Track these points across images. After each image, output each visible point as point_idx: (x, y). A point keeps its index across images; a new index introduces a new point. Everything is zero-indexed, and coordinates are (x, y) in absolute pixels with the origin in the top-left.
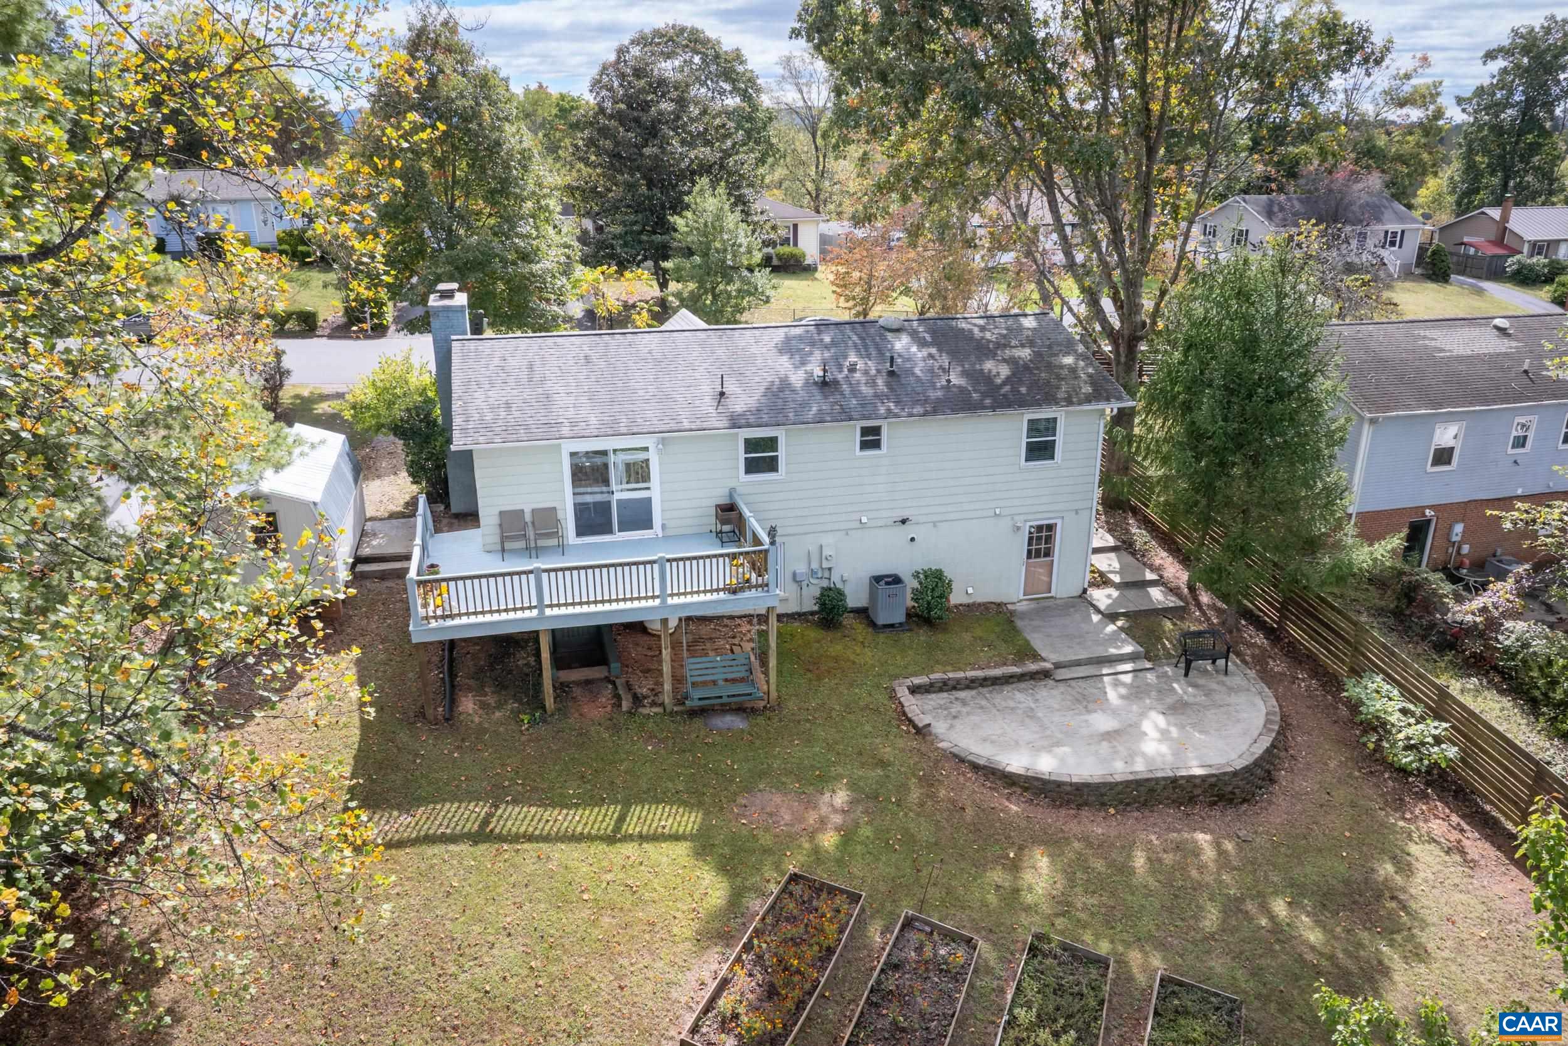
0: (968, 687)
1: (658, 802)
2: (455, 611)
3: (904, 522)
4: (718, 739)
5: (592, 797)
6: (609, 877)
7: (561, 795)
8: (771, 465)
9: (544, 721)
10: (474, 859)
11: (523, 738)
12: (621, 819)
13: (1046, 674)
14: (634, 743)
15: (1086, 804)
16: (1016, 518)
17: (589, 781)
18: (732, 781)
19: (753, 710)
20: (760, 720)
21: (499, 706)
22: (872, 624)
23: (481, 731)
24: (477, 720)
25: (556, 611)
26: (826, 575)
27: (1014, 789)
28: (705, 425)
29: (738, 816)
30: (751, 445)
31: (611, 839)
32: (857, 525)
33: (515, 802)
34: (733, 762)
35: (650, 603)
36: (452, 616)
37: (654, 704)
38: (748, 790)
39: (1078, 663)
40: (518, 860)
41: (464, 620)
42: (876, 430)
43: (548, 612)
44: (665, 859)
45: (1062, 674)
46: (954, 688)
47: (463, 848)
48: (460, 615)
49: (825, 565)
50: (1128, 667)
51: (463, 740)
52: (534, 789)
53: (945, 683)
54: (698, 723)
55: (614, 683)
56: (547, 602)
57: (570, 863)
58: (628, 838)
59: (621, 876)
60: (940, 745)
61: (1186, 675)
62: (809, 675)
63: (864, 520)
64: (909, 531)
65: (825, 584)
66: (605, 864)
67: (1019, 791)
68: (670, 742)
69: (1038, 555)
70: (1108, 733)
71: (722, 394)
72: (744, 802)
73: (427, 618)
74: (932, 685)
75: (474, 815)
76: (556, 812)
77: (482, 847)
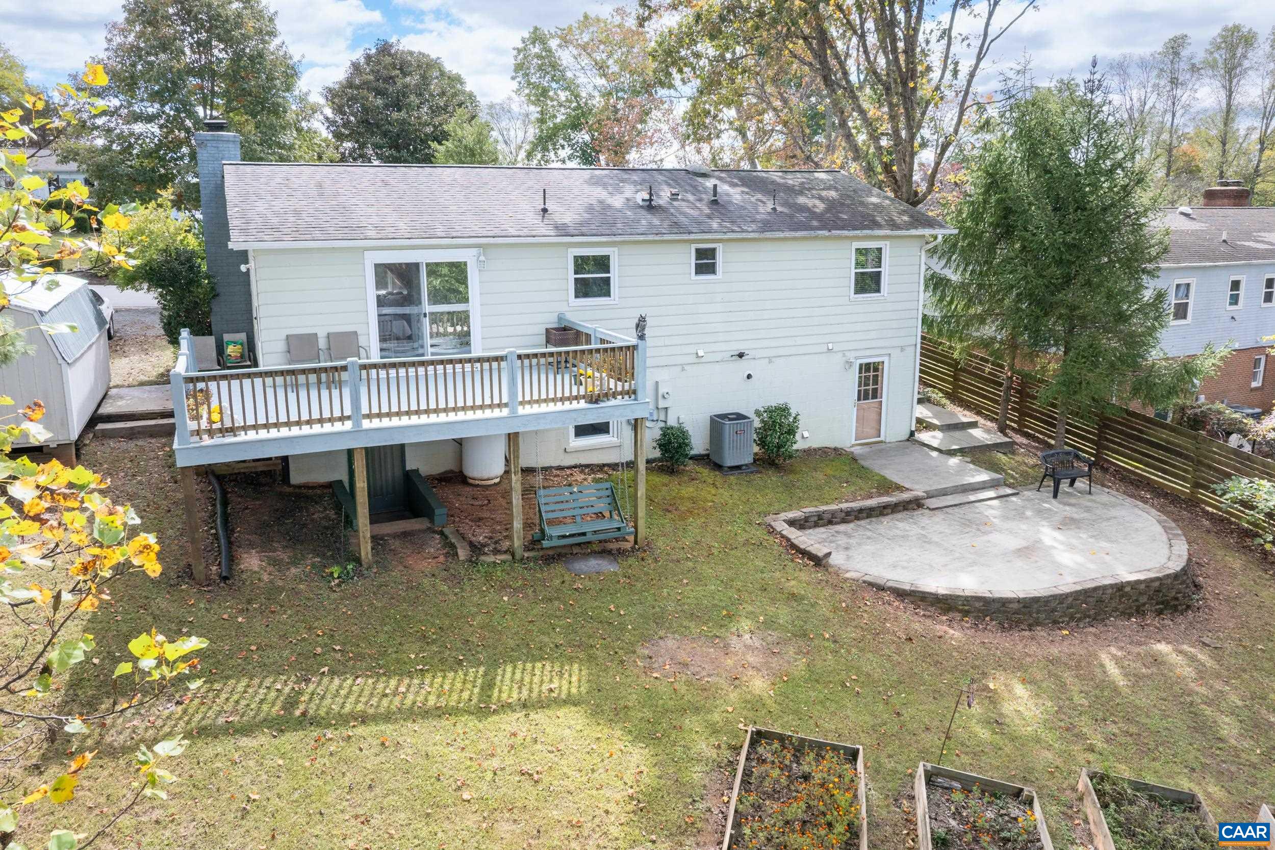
0: (844, 521)
1: (534, 660)
2: (239, 422)
3: (741, 355)
4: (589, 584)
5: (443, 661)
6: (495, 763)
7: (398, 661)
8: (602, 288)
9: (360, 575)
10: (283, 756)
11: (334, 596)
12: (489, 686)
13: (915, 504)
14: (483, 594)
15: (1038, 623)
16: (848, 354)
17: (434, 642)
18: (622, 628)
19: (621, 553)
20: (631, 560)
21: (294, 562)
22: (718, 467)
23: (272, 592)
24: (266, 577)
25: (376, 423)
26: (662, 417)
27: (951, 615)
28: (534, 233)
29: (647, 670)
30: (581, 264)
31: (483, 711)
32: (693, 359)
33: (333, 673)
34: (617, 607)
35: (497, 413)
36: (232, 430)
37: (496, 552)
38: (645, 639)
39: (944, 493)
40: (351, 751)
41: (252, 435)
42: (711, 253)
43: (366, 424)
44: (567, 731)
45: (933, 503)
46: (830, 522)
47: (262, 740)
48: (245, 428)
49: (662, 404)
50: (991, 494)
51: (249, 602)
52: (360, 657)
53: (820, 516)
54: (558, 569)
55: (442, 533)
56: (365, 411)
57: (432, 750)
58: (506, 707)
59: (510, 761)
60: (848, 575)
61: (1055, 496)
62: (669, 515)
63: (701, 353)
64: (745, 367)
65: (663, 425)
66: (482, 746)
67: (958, 616)
68: (530, 591)
69: (866, 398)
70: (1019, 550)
71: (545, 210)
72: (646, 652)
73: (198, 433)
74: (806, 519)
75: (273, 694)
76: (393, 682)
77: (290, 739)
